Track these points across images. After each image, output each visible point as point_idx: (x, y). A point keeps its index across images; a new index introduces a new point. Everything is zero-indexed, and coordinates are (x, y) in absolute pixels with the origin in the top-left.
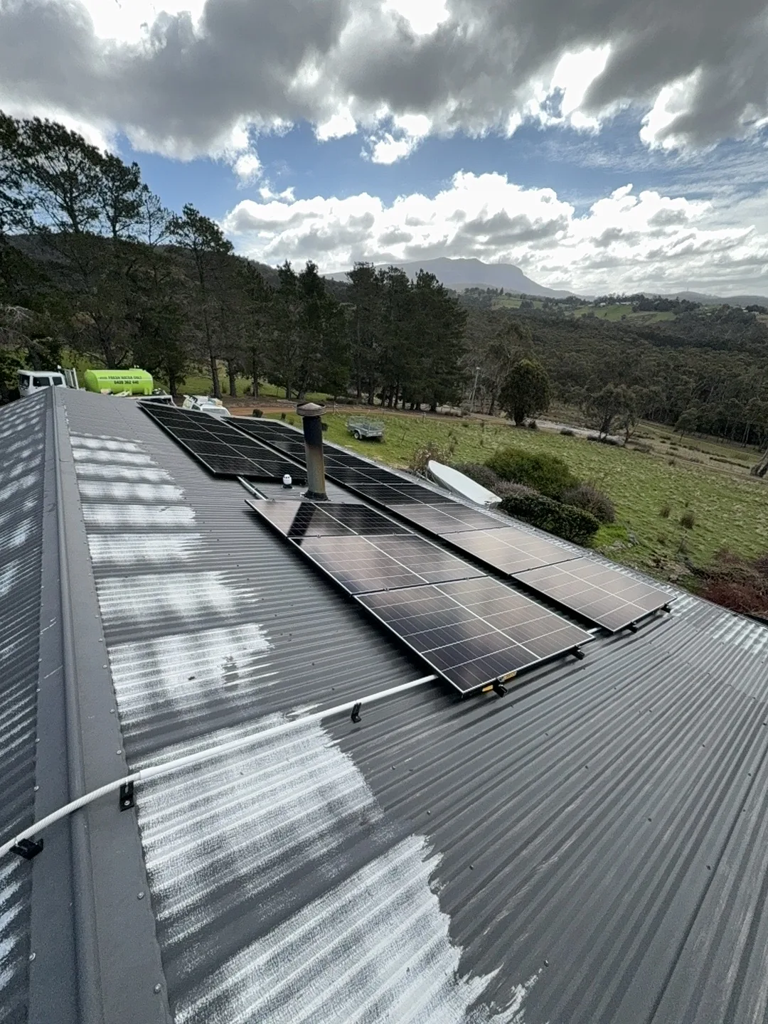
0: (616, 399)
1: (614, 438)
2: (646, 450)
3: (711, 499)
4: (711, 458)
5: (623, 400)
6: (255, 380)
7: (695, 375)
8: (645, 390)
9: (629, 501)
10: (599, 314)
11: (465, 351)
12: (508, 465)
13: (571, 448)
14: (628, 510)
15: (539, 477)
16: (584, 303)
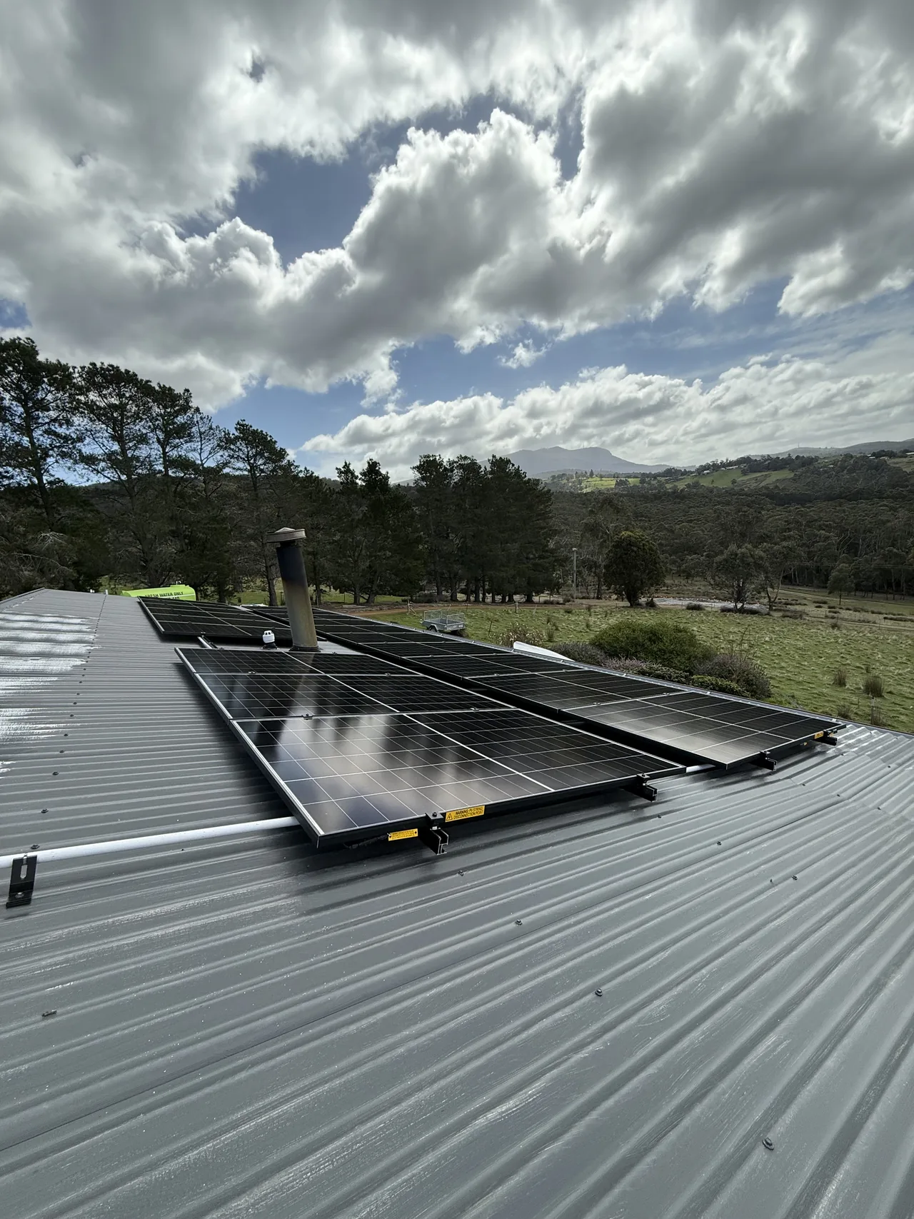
0: (743, 561)
1: (755, 607)
2: (798, 616)
3: (899, 660)
4: (885, 618)
5: (751, 560)
6: (317, 587)
7: (834, 528)
8: (776, 547)
9: (788, 671)
10: (705, 482)
11: (556, 532)
12: (617, 640)
13: (702, 622)
14: (788, 682)
15: (660, 650)
16: (685, 473)
